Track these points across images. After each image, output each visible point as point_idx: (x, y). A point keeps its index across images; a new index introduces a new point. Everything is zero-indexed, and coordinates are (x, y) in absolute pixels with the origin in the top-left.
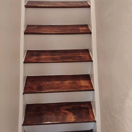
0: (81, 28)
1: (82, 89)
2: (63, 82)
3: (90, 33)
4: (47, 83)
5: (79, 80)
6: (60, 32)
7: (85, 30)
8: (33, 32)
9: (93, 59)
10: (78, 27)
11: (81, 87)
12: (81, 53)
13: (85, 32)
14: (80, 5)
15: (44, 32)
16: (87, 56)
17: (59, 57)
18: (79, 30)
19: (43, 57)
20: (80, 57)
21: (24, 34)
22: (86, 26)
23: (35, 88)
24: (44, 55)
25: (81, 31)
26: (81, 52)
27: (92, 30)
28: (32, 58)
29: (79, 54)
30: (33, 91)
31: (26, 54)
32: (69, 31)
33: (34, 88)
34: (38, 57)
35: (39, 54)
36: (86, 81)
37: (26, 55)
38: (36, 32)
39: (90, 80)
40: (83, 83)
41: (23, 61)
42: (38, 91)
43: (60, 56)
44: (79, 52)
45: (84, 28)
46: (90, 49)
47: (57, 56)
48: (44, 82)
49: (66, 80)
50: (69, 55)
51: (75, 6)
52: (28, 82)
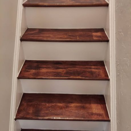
0: (94, 34)
1: (94, 119)
2: (68, 104)
3: (108, 41)
4: (47, 105)
5: (90, 103)
6: (66, 38)
7: (100, 37)
8: (32, 38)
9: (110, 77)
10: (91, 31)
11: (92, 114)
12: (93, 67)
13: (100, 39)
14: (94, 3)
15: (45, 39)
16: (101, 71)
17: (63, 71)
18: (92, 36)
19: (44, 70)
20: (92, 73)
21: (20, 41)
22: (102, 30)
23: (31, 112)
24: (45, 67)
25: (95, 38)
26: (94, 65)
27: (109, 37)
28: (29, 71)
29: (91, 68)
30: (28, 116)
31: (23, 65)
32: (78, 38)
33: (29, 112)
34: (37, 71)
35: (40, 66)
36: (99, 105)
37: (23, 67)
38: (35, 38)
39: (105, 104)
40: (95, 108)
41: (17, 76)
42: (34, 118)
43: (65, 70)
44: (91, 66)
45: (99, 34)
46: (106, 62)
47: (61, 70)
48: (43, 104)
49: (72, 103)
50: (77, 69)
51: (87, 4)
52: (23, 103)
